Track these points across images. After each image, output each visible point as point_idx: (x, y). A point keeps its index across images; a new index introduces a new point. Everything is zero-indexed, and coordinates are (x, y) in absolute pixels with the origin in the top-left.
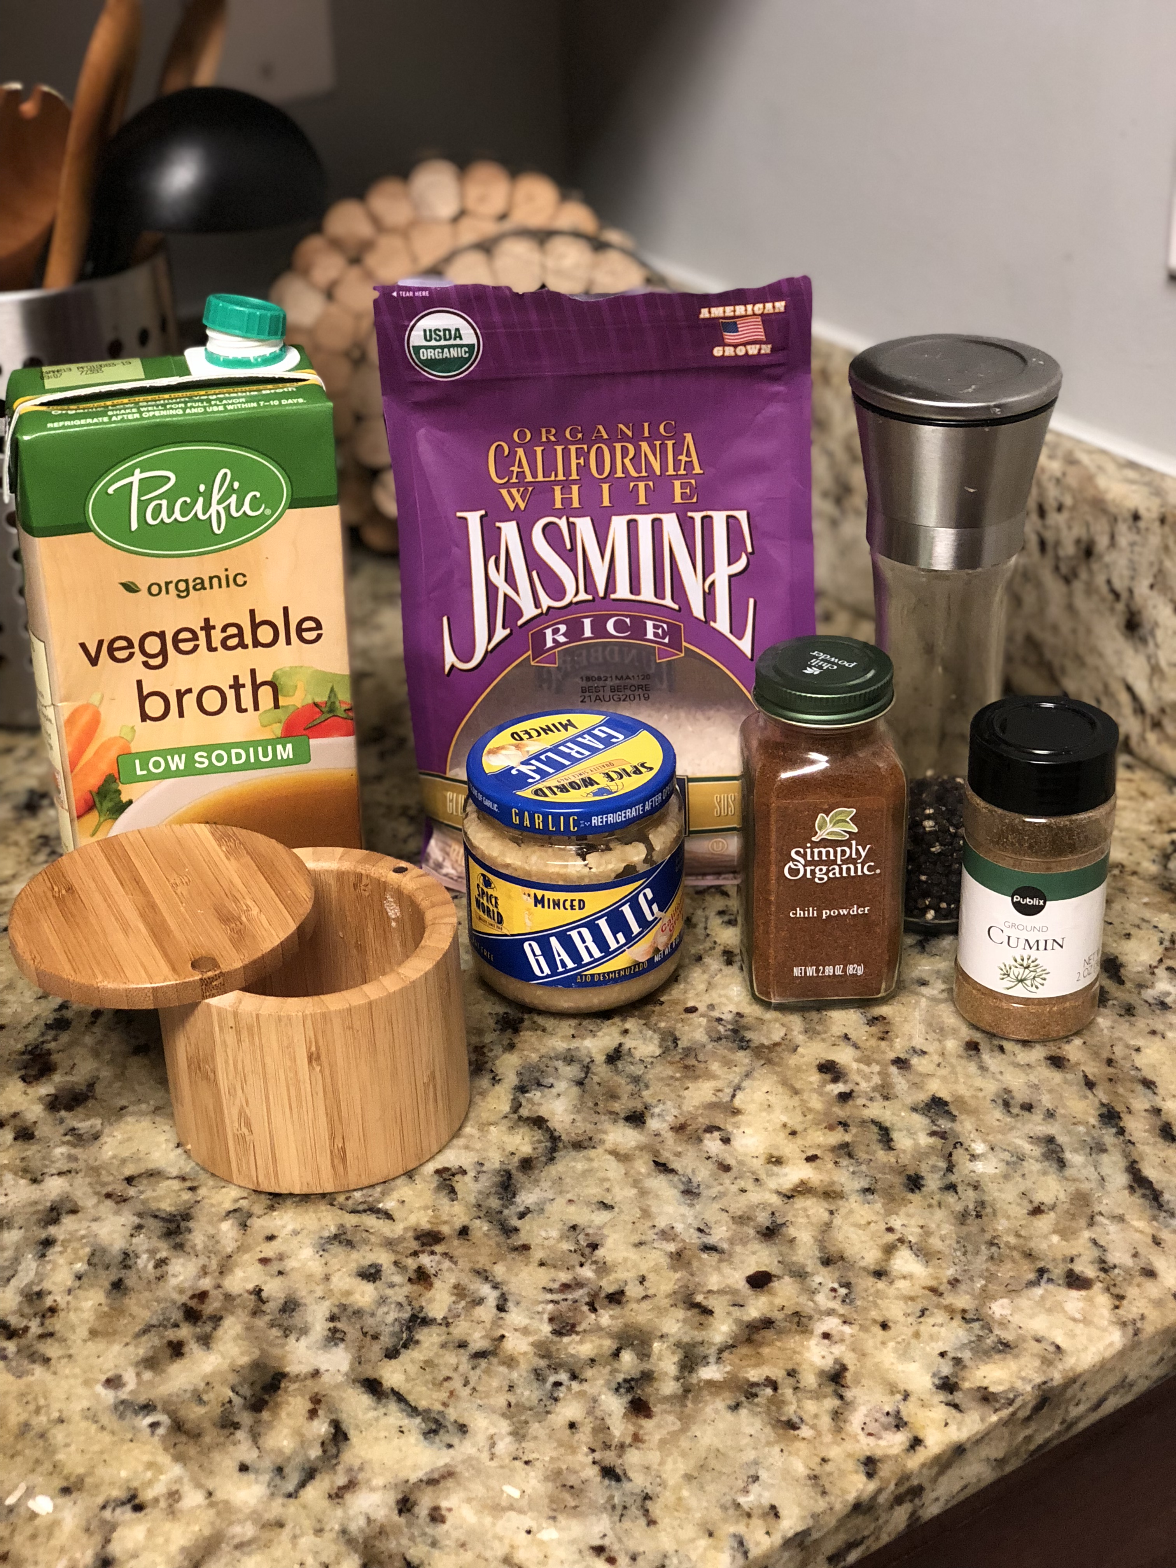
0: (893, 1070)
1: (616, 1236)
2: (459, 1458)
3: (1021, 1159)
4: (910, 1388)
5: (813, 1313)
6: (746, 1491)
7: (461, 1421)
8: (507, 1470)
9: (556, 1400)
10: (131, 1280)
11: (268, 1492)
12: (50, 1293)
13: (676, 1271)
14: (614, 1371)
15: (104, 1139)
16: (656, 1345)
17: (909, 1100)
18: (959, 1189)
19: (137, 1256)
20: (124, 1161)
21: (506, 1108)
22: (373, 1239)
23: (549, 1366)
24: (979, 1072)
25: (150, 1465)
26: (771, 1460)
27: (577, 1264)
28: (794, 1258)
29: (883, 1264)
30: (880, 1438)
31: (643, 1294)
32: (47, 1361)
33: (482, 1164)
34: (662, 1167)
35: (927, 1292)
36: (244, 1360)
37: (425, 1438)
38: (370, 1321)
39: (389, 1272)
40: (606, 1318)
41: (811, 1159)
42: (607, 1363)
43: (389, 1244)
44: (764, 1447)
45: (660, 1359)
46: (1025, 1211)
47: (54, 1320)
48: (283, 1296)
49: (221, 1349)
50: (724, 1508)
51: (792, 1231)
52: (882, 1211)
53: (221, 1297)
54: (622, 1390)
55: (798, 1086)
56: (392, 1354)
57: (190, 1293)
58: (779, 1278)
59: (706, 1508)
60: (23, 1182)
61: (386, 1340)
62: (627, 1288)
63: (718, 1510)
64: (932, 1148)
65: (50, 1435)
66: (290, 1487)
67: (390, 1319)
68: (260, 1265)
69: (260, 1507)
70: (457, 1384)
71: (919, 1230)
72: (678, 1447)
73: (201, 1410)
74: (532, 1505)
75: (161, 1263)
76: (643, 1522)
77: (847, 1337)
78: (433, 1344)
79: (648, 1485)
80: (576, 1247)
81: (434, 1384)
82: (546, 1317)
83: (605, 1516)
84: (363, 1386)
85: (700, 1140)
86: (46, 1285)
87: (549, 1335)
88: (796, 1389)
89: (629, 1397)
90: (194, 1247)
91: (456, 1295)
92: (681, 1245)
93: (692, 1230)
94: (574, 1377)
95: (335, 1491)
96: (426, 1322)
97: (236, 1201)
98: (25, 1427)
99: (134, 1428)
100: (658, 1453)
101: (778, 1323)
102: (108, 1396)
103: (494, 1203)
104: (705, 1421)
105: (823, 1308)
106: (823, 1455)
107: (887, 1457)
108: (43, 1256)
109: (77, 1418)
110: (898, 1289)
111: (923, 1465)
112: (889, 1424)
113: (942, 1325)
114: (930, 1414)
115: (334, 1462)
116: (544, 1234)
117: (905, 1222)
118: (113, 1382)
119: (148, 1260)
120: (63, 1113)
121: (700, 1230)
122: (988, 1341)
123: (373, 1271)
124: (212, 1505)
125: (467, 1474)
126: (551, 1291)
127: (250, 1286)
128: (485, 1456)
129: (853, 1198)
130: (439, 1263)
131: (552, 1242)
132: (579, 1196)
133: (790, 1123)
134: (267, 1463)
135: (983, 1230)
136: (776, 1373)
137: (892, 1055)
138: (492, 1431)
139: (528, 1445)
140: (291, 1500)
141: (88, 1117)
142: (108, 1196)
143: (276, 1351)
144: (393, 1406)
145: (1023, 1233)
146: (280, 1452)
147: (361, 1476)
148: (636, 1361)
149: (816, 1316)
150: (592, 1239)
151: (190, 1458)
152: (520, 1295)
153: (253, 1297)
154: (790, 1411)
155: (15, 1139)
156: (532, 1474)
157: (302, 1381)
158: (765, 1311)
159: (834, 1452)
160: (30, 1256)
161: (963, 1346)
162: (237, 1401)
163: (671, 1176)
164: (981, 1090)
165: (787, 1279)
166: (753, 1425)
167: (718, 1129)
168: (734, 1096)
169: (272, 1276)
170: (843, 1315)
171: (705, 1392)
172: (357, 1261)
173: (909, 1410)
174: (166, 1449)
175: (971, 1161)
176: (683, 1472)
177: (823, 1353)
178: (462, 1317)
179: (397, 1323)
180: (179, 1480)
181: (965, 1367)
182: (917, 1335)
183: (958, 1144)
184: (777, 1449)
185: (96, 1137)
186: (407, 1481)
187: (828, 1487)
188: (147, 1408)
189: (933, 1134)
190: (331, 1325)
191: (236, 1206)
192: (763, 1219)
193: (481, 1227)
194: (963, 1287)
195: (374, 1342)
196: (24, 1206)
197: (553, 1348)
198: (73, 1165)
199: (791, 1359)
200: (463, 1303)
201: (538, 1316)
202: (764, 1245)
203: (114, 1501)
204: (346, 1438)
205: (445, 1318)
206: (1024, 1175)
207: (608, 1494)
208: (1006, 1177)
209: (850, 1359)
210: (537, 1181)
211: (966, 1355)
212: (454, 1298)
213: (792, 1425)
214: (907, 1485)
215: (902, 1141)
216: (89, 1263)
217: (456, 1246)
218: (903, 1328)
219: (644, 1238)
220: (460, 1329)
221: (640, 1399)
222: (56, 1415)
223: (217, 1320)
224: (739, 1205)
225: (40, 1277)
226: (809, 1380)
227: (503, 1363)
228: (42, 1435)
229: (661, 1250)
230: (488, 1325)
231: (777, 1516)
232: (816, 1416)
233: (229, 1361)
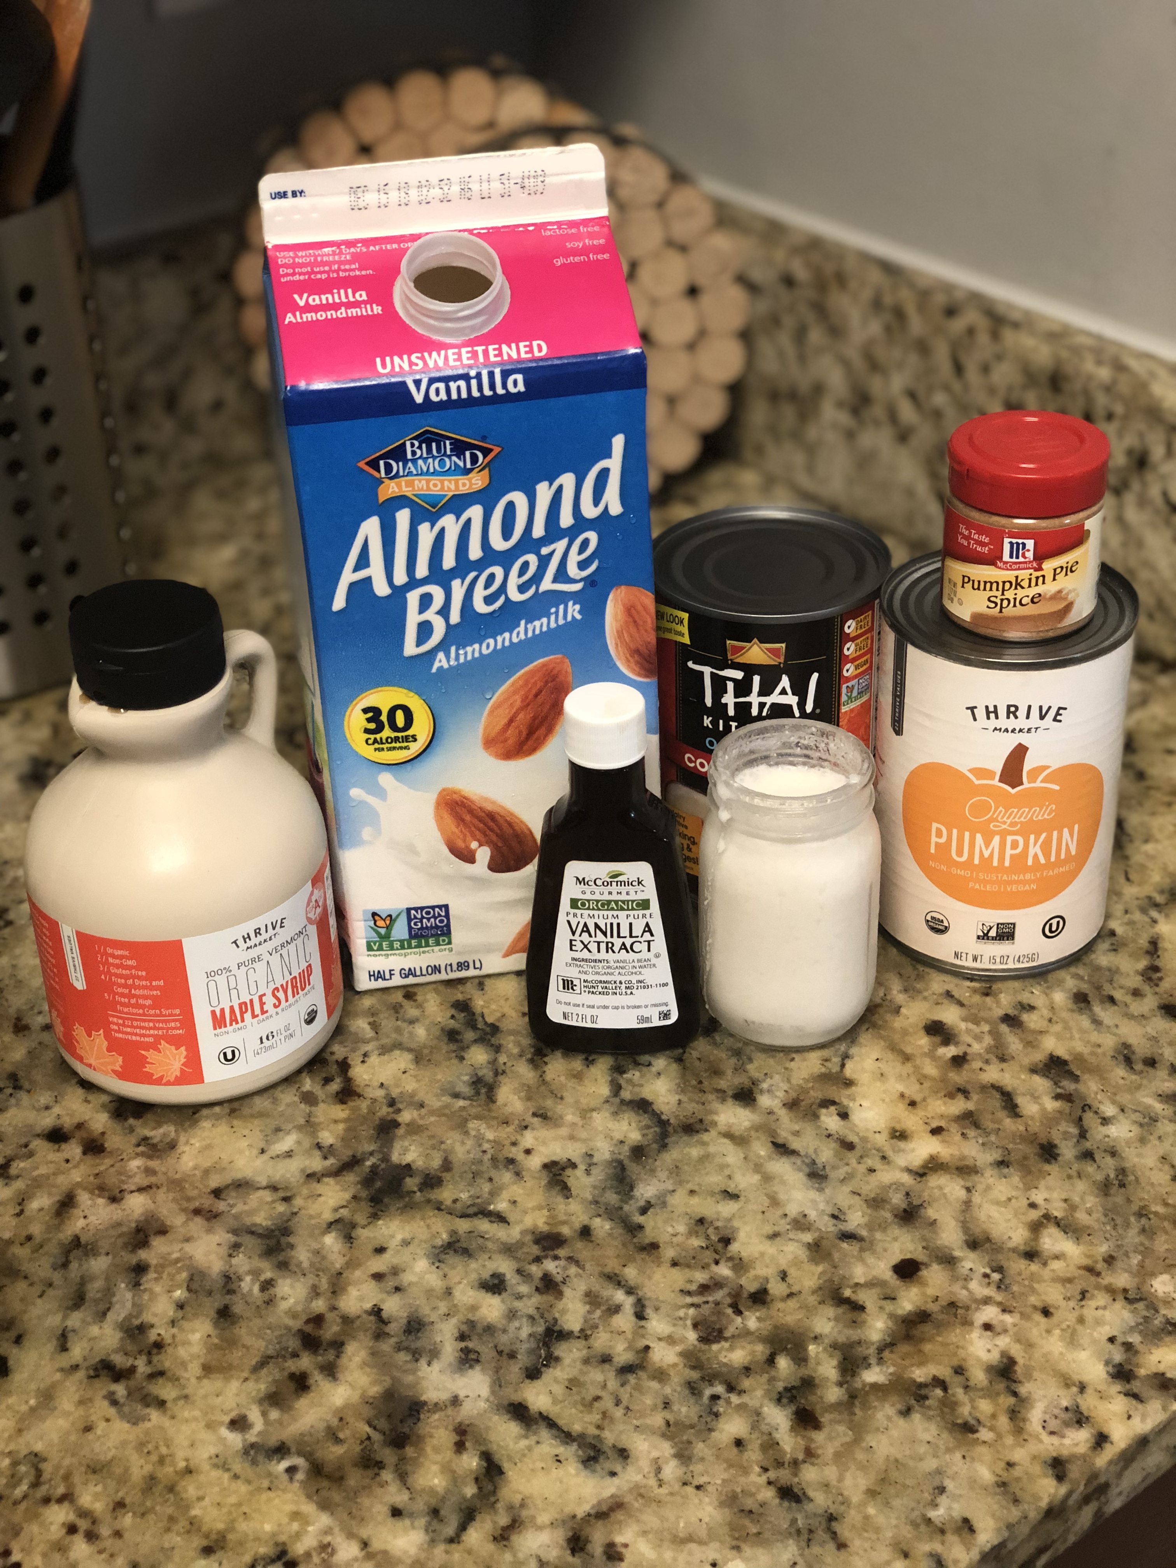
0: (1004, 1028)
1: (748, 1228)
2: (626, 1487)
3: (1154, 1120)
4: (1085, 1378)
5: (969, 1303)
6: (935, 1505)
7: (620, 1446)
8: (678, 1499)
9: (717, 1415)
10: (238, 1308)
11: (427, 1538)
12: (152, 1326)
13: (817, 1264)
14: (772, 1380)
15: (181, 1147)
16: (812, 1348)
17: (1026, 1061)
18: (1097, 1157)
19: (240, 1279)
20: (207, 1172)
21: (605, 1090)
22: (490, 1245)
23: (703, 1379)
24: (1093, 1027)
25: (296, 1515)
26: (955, 1469)
27: (711, 1261)
28: (939, 1242)
29: (1033, 1244)
30: (1063, 1437)
31: (788, 1291)
32: (161, 1404)
33: (591, 1156)
34: (782, 1149)
35: (1082, 1272)
36: (375, 1390)
37: (586, 1467)
38: (504, 1339)
39: (514, 1281)
40: (752, 1321)
41: (936, 1131)
42: (764, 1371)
43: (508, 1250)
44: (945, 1454)
45: (818, 1364)
46: (1168, 1177)
47: (161, 1357)
48: (405, 1315)
49: (350, 1379)
50: (915, 1525)
51: (931, 1213)
52: (1021, 1185)
53: (339, 1320)
54: (785, 1401)
55: (909, 1050)
56: (533, 1374)
57: (304, 1318)
58: (927, 1265)
59: (896, 1526)
60: (101, 1201)
61: (524, 1359)
62: (769, 1286)
63: (909, 1528)
64: (1059, 1112)
65: (178, 1488)
66: (450, 1530)
67: (525, 1333)
68: (373, 1282)
69: (423, 1555)
70: (607, 1403)
71: (1064, 1205)
72: (855, 1459)
73: (338, 1450)
74: (712, 1535)
75: (267, 1285)
76: (831, 1546)
77: (1009, 1326)
78: (574, 1361)
79: (830, 1503)
80: (708, 1242)
81: (584, 1405)
82: (689, 1323)
83: (791, 1541)
84: (509, 1412)
85: (816, 1117)
86: (147, 1317)
87: (696, 1343)
88: (966, 1387)
89: (793, 1408)
90: (299, 1265)
91: (590, 1303)
92: (817, 1234)
93: (826, 1218)
94: (731, 1388)
95: (500, 1532)
96: (563, 1335)
97: (336, 1210)
98: (151, 1481)
99: (269, 1474)
100: (834, 1468)
101: (934, 1316)
102: (235, 1439)
103: (612, 1198)
104: (878, 1429)
105: (979, 1296)
106: (1007, 1458)
107: (1073, 1458)
108: (137, 1284)
109: (206, 1467)
110: (1053, 1271)
111: (1110, 1462)
112: (1071, 1419)
113: (1105, 1308)
114: (1110, 1406)
115: (492, 1499)
116: (670, 1230)
117: (1047, 1196)
118: (239, 1424)
119: (253, 1282)
120: (131, 1121)
121: (834, 1217)
122: (1156, 1322)
123: (496, 1282)
124: (370, 1556)
125: (636, 1505)
126: (689, 1293)
127: (368, 1306)
128: (652, 1482)
129: (988, 1172)
130: (565, 1269)
131: (679, 1239)
132: (700, 1185)
133: (907, 1092)
134: (420, 1505)
135: (1129, 1201)
136: (943, 1371)
137: (1000, 1012)
138: (655, 1454)
139: (697, 1468)
140: (454, 1546)
141: (159, 1125)
142: (197, 1212)
143: (409, 1379)
144: (545, 1433)
145: (1170, 1201)
146: (432, 1491)
147: (524, 1513)
148: (793, 1367)
149: (974, 1306)
150: (723, 1233)
151: (338, 1505)
152: (657, 1299)
153: (372, 1318)
154: (965, 1411)
155: (85, 1153)
156: (707, 1500)
157: (441, 1409)
158: (919, 1304)
159: (1019, 1455)
160: (123, 1285)
161: (1132, 1329)
162: (376, 1436)
163: (793, 1159)
164: (1099, 1046)
165: (935, 1267)
166: (926, 1430)
167: (833, 1103)
168: (843, 1066)
169: (388, 1293)
170: (999, 1304)
171: (872, 1398)
172: (476, 1270)
173: (1089, 1403)
174: (309, 1497)
175: (1103, 1124)
176: (864, 1488)
177: (988, 1347)
178: (601, 1328)
179: (532, 1339)
180: (328, 1531)
181: (1137, 1352)
182: (1081, 1320)
183: (1086, 1107)
184: (958, 1455)
185: (172, 1146)
186: (574, 1517)
187: (1019, 1493)
188: (281, 1450)
189: (1057, 1097)
190: (463, 1345)
191: (337, 1216)
192: (897, 1199)
193: (602, 1226)
194: (1119, 1264)
195: (512, 1362)
196: (107, 1229)
197: (703, 1358)
198: (153, 1179)
199: (955, 1354)
200: (598, 1313)
201: (681, 1322)
202: (905, 1230)
203: (263, 1559)
204: (500, 1471)
205: (582, 1330)
206: (1160, 1138)
207: (790, 1517)
208: (1142, 1140)
209: (1016, 1351)
210: (653, 1171)
211: (1135, 1339)
212: (588, 1307)
213: (968, 1428)
214: (1095, 1483)
215: (1029, 1107)
216: (189, 1290)
217: (580, 1248)
218: (1066, 1314)
219: (776, 1229)
220: (601, 1341)
221: (805, 1410)
222: (182, 1464)
223: (338, 1345)
224: (870, 1186)
225: (139, 1308)
226: (979, 1376)
227: (654, 1378)
228: (171, 1489)
229: (797, 1241)
230: (629, 1335)
231: (972, 1530)
232: (994, 1416)
233: (359, 1392)
